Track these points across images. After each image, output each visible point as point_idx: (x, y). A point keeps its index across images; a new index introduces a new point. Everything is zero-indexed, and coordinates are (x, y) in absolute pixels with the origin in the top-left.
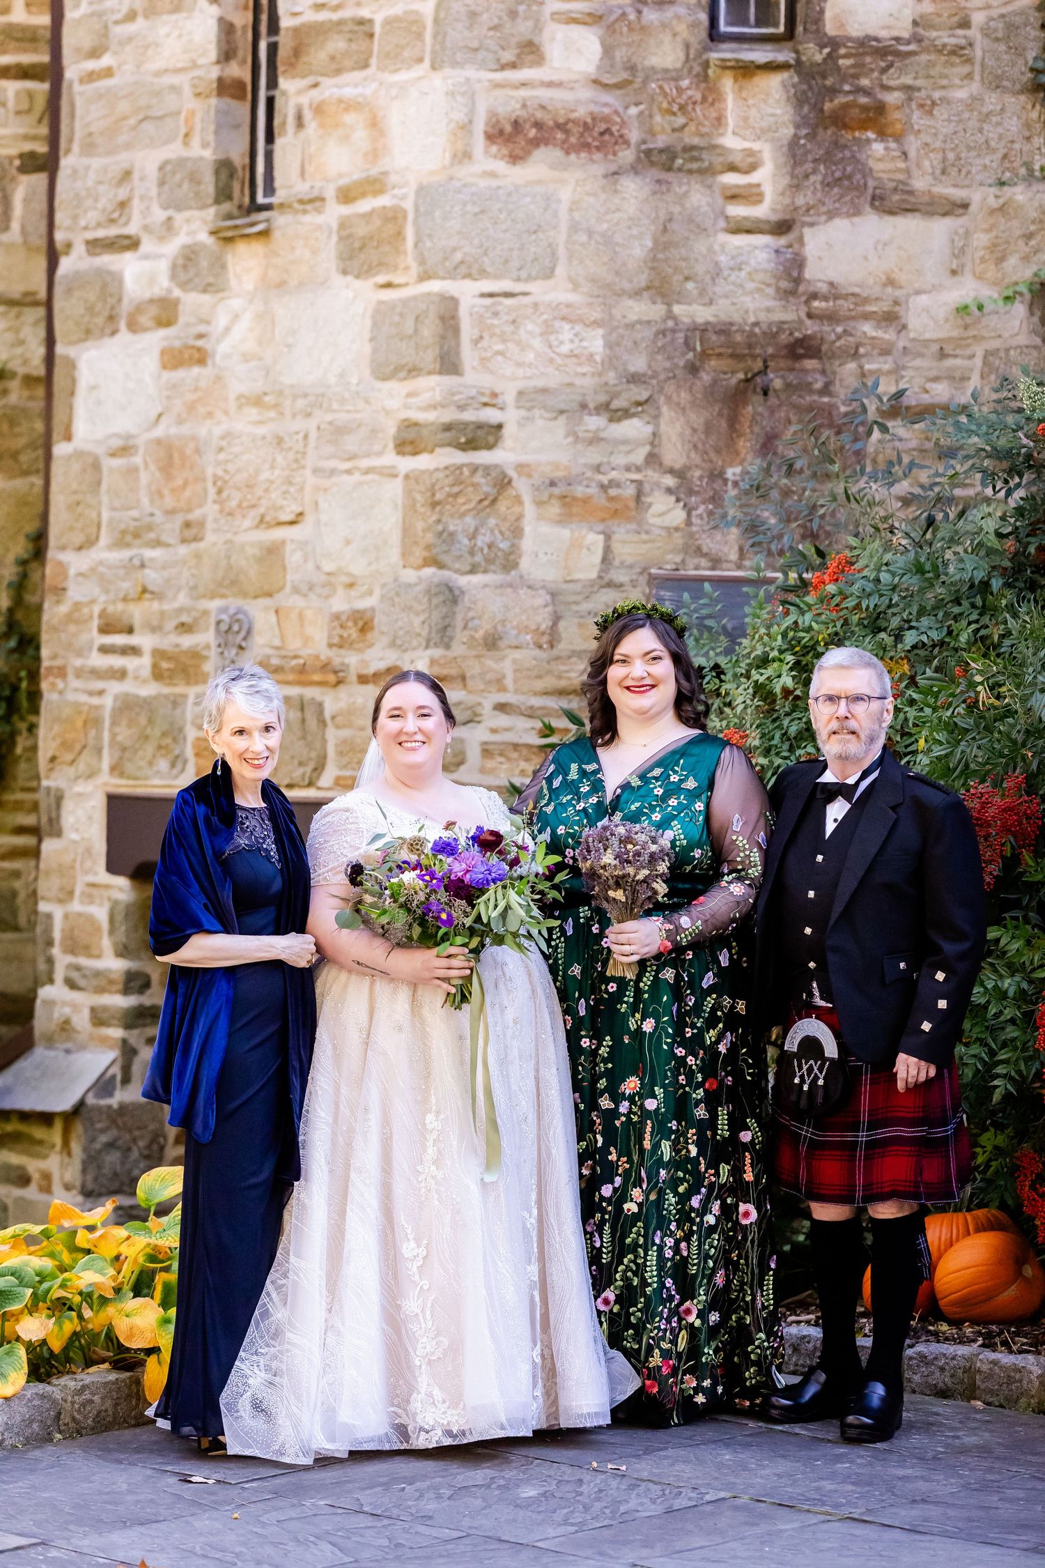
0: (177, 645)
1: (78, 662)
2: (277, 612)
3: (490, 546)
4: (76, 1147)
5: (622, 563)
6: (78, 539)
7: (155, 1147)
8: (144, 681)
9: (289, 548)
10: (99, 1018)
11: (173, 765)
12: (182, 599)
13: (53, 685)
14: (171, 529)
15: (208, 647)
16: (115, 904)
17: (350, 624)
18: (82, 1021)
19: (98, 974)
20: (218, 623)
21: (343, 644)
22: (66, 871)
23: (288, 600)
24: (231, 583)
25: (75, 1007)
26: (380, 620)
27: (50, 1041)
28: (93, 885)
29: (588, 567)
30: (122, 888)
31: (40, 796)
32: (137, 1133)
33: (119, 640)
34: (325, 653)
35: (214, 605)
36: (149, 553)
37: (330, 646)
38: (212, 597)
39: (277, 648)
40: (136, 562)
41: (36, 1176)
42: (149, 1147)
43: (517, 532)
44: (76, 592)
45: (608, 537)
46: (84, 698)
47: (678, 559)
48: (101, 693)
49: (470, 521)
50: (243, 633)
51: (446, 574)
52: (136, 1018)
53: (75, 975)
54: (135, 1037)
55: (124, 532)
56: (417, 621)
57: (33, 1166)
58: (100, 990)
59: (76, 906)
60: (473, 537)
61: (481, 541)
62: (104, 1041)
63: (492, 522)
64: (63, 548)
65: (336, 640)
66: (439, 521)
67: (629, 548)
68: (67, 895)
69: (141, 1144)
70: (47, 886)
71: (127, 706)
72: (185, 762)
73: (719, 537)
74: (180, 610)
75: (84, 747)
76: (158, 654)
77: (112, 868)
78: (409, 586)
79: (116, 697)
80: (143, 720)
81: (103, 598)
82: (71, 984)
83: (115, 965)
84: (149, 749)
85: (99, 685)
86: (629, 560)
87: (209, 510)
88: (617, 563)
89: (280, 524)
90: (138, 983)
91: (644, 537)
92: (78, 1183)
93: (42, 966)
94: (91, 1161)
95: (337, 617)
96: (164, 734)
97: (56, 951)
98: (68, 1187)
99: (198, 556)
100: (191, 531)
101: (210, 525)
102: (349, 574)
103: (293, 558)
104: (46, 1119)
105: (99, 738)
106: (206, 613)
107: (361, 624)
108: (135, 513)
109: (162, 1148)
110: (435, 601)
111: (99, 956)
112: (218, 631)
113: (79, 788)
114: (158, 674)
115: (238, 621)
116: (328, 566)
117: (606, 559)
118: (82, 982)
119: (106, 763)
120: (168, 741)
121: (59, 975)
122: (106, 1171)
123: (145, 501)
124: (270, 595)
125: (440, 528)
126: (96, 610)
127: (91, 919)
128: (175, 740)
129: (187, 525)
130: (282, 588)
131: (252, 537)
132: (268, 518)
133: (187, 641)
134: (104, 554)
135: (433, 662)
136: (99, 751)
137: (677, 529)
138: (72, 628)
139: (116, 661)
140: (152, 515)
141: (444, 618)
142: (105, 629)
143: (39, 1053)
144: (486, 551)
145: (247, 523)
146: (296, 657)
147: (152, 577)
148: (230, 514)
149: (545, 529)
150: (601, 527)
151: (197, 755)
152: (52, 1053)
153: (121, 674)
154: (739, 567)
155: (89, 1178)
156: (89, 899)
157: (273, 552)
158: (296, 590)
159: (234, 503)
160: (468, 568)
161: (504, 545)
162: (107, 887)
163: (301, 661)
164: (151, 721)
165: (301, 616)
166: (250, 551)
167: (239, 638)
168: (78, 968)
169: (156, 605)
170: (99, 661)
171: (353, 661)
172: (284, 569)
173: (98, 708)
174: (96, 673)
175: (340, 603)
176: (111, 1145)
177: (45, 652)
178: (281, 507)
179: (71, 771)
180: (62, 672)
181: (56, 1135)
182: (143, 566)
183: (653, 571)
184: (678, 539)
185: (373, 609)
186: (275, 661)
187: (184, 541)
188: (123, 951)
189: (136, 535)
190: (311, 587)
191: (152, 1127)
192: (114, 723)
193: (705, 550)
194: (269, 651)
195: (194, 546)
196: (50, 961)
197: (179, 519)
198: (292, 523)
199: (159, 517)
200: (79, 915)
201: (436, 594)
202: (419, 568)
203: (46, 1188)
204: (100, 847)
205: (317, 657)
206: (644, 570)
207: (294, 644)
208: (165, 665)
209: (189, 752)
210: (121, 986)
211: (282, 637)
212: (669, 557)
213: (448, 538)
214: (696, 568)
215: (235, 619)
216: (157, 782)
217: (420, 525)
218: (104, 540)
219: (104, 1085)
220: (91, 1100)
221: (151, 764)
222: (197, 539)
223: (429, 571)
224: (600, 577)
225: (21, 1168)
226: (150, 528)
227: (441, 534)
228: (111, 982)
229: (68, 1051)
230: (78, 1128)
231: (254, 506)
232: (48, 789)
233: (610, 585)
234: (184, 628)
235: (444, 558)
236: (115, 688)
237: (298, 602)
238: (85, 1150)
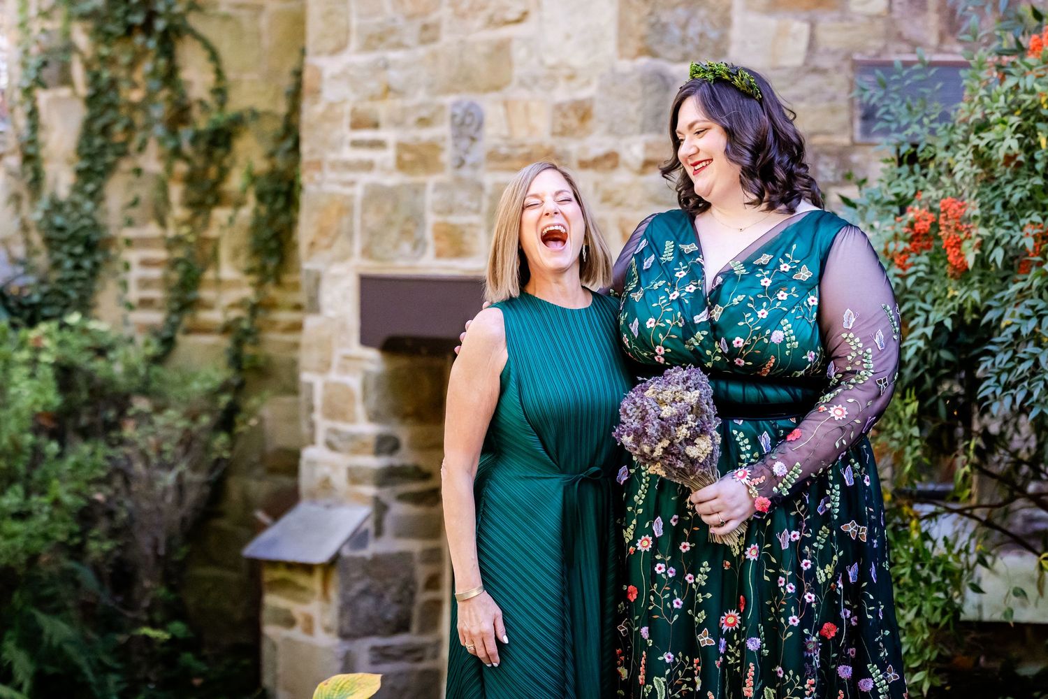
0: (417, 139)
1: (331, 156)
2: (506, 104)
3: (701, 35)
4: (334, 594)
5: (827, 51)
6: (330, 44)
7: (406, 593)
8: (388, 172)
9: (515, 45)
10: (355, 477)
11: (415, 247)
12: (421, 96)
13: (311, 178)
14: (410, 33)
15: (444, 139)
16: (367, 374)
17: (571, 114)
18: (340, 480)
19: (353, 437)
20: (453, 116)
21: (564, 132)
22: (325, 344)
23: (516, 93)
24: (464, 79)
25: (335, 467)
26: (598, 109)
27: (313, 496)
28: (347, 358)
29: (794, 54)
30: (372, 360)
31: (301, 278)
32: (389, 581)
33: (367, 135)
34: (547, 140)
35: (449, 100)
36: (393, 55)
37: (554, 134)
38: (448, 91)
39: (506, 138)
40: (381, 64)
41: (300, 619)
42: (400, 592)
43: (726, 22)
44: (331, 93)
45: (813, 26)
46: (337, 189)
47: (879, 44)
48: (352, 184)
49: (681, 13)
50: (474, 127)
51: (659, 64)
52: (388, 477)
53: (334, 439)
54: (386, 494)
55: (371, 37)
56: (632, 108)
57: (298, 609)
58: (355, 452)
59: (334, 376)
60: (684, 27)
61: (692, 31)
62: (359, 498)
63: (702, 13)
64: (318, 53)
65: (558, 129)
66: (651, 14)
67: (833, 35)
68: (325, 366)
69: (394, 590)
70: (308, 358)
71: (376, 195)
72: (425, 244)
73: (919, 22)
74: (420, 106)
75: (338, 233)
76: (402, 147)
77: (365, 341)
78: (624, 76)
79: (366, 187)
80: (388, 207)
81: (352, 97)
82: (331, 446)
83: (368, 429)
84: (394, 234)
85: (350, 176)
86: (834, 47)
87: (444, 13)
88: (821, 49)
89: (507, 23)
90: (388, 445)
91: (847, 24)
92: (336, 626)
93: (305, 429)
94: (348, 606)
95: (559, 107)
96: (408, 220)
97: (317, 417)
98: (328, 630)
99: (434, 56)
100: (429, 33)
101: (445, 27)
102: (569, 67)
103: (519, 53)
104: (308, 568)
105: (351, 224)
106: (441, 108)
107: (580, 112)
108: (379, 19)
109: (412, 594)
110: (650, 88)
111: (353, 421)
112: (453, 125)
113: (336, 269)
114: (401, 165)
115: (471, 114)
116: (550, 60)
117: (812, 45)
118: (339, 445)
119: (357, 246)
120: (410, 226)
121: (321, 436)
122: (362, 615)
123: (388, 9)
124: (497, 88)
125: (653, 19)
126: (347, 108)
127: (346, 389)
128: (417, 225)
129: (425, 28)
130: (508, 83)
131: (482, 36)
132: (497, 18)
133: (426, 134)
134: (353, 58)
135: (648, 147)
136: (350, 236)
137: (879, 16)
138: (327, 126)
139: (365, 155)
140: (394, 20)
141: (658, 104)
142: (357, 124)
143: (304, 509)
144: (697, 40)
145: (478, 23)
146: (522, 146)
147: (395, 76)
148: (463, 16)
149: (753, 19)
150: (805, 15)
151: (437, 238)
152: (313, 509)
153: (369, 166)
154: (939, 50)
155: (346, 623)
156: (344, 369)
157: (501, 50)
158: (522, 84)
159: (465, 6)
160: (679, 56)
161: (713, 35)
162: (359, 359)
163: (525, 150)
164: (395, 208)
165: (527, 108)
166: (482, 49)
167: (471, 131)
168: (335, 432)
169: (398, 103)
170: (350, 154)
171: (573, 147)
172: (510, 64)
173: (349, 198)
174: (349, 166)
175: (562, 94)
176: (365, 593)
177: (305, 148)
178: (506, 8)
179: (327, 255)
180: (318, 165)
181: (316, 583)
182: (386, 66)
183: (857, 57)
184: (880, 26)
185: (591, 99)
186: (504, 150)
187: (423, 42)
188: (374, 417)
189: (381, 38)
190: (535, 80)
191: (403, 575)
192: (364, 210)
193: (906, 35)
194: (497, 141)
195: (432, 47)
196: (312, 425)
197: (418, 23)
198: (518, 21)
199: (401, 22)
200: (337, 385)
201: (651, 82)
202: (634, 58)
203: (309, 630)
204: (353, 322)
205: (541, 146)
206: (848, 56)
207: (521, 134)
208: (407, 157)
209: (429, 235)
210: (371, 448)
211: (510, 128)
212: (872, 43)
213: (660, 28)
214: (898, 55)
215: (467, 112)
216: (401, 263)
217: (634, 18)
218: (354, 43)
219: (358, 538)
220: (347, 552)
221: (396, 246)
222: (434, 40)
223: (643, 61)
224: (806, 64)
225: (287, 611)
226: (392, 31)
227: (652, 26)
228: (365, 445)
229: (328, 507)
230: (335, 578)
231: (482, 8)
232: (308, 272)
233: (816, 70)
234: (424, 122)
235: (658, 48)
236: (365, 178)
237: (523, 94)
238: (343, 596)
